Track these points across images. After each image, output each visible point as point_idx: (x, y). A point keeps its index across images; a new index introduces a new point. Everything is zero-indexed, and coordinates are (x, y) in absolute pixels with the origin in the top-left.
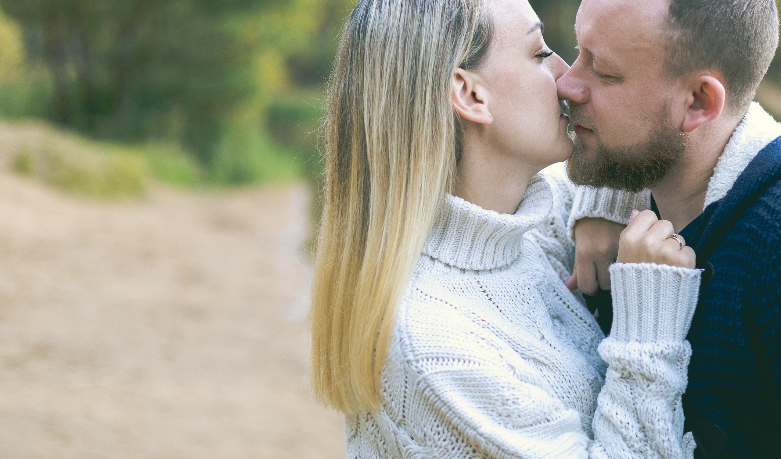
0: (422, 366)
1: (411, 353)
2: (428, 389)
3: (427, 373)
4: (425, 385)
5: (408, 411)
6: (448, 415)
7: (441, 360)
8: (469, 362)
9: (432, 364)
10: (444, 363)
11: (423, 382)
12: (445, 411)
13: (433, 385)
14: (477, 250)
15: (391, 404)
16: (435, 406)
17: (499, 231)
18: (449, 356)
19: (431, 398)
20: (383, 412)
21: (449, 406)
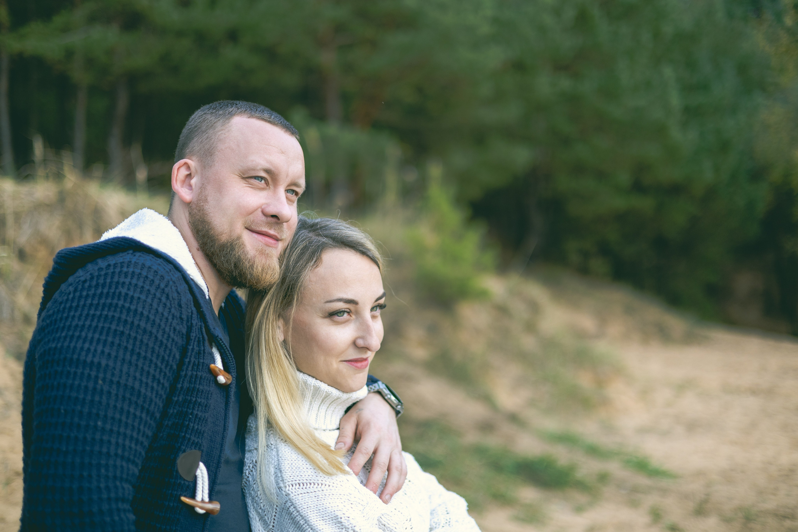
0: (289, 490)
1: (281, 482)
2: (292, 507)
3: (292, 495)
4: (290, 504)
5: (277, 523)
6: (304, 526)
7: (302, 485)
8: (322, 484)
9: (295, 489)
10: (304, 487)
11: (289, 501)
12: (302, 523)
13: (296, 504)
14: (313, 411)
15: (265, 517)
16: (296, 519)
17: (328, 398)
18: (307, 482)
19: (294, 513)
20: (258, 522)
21: (305, 520)
